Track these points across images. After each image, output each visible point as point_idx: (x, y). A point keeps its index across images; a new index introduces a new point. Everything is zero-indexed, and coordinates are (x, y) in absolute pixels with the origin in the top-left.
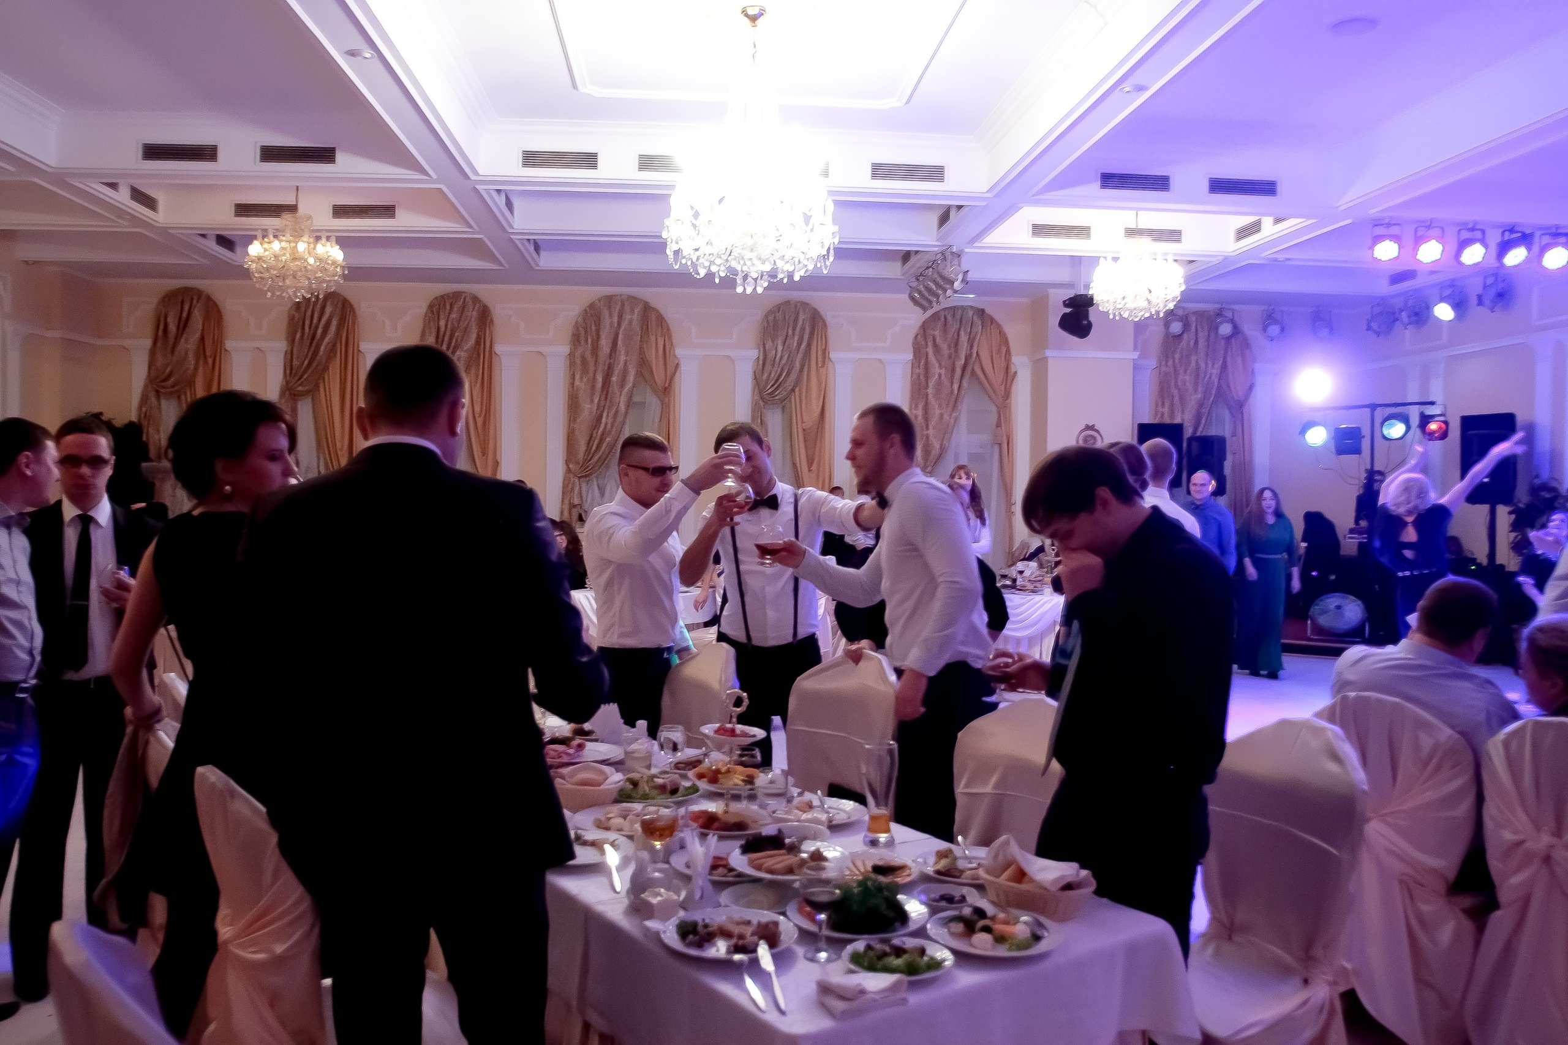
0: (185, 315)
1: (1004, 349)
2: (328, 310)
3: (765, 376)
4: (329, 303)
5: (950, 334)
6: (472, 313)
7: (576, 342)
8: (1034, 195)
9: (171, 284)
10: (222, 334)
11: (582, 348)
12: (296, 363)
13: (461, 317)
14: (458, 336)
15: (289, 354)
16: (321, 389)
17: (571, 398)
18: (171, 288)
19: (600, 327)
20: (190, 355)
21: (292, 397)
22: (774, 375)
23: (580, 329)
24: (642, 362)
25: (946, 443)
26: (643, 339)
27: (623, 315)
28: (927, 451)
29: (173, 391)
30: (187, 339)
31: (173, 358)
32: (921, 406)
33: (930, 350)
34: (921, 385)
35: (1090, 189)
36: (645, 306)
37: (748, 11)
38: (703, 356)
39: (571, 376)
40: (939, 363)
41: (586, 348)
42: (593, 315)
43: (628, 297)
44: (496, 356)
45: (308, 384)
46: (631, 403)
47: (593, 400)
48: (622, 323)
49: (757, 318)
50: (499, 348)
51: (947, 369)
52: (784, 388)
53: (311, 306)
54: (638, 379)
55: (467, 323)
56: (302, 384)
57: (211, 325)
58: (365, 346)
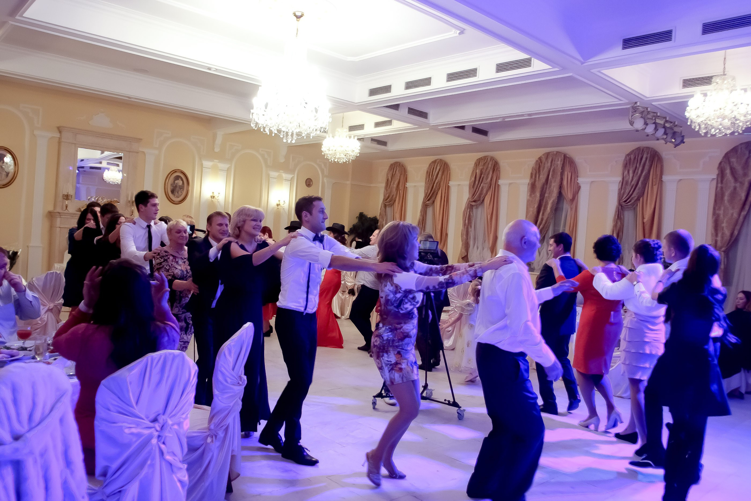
0: (394, 173)
2: (438, 168)
3: (622, 192)
4: (439, 165)
5: (744, 160)
6: (490, 166)
7: (531, 177)
8: (582, 63)
9: (393, 161)
10: (406, 180)
11: (533, 180)
12: (426, 191)
13: (485, 168)
14: (483, 177)
15: (425, 187)
16: (435, 204)
17: (527, 205)
18: (392, 162)
19: (541, 169)
20: (394, 190)
21: (425, 206)
22: (627, 191)
23: (534, 170)
24: (561, 187)
25: (736, 232)
26: (562, 174)
27: (553, 161)
28: (722, 237)
29: (390, 204)
30: (394, 183)
31: (389, 191)
32: (722, 208)
33: (728, 171)
34: (723, 195)
35: (618, 52)
36: (565, 157)
37: (296, 14)
38: (592, 182)
39: (529, 194)
40: (736, 179)
41: (535, 180)
42: (540, 163)
43: (557, 152)
44: (499, 185)
45: (431, 201)
46: (557, 209)
47: (534, 207)
48: (552, 166)
49: (621, 158)
50: (500, 182)
51: (742, 183)
52: (633, 198)
53: (433, 166)
54: (560, 195)
55: (488, 170)
56: (428, 200)
57: (402, 177)
58: (451, 183)
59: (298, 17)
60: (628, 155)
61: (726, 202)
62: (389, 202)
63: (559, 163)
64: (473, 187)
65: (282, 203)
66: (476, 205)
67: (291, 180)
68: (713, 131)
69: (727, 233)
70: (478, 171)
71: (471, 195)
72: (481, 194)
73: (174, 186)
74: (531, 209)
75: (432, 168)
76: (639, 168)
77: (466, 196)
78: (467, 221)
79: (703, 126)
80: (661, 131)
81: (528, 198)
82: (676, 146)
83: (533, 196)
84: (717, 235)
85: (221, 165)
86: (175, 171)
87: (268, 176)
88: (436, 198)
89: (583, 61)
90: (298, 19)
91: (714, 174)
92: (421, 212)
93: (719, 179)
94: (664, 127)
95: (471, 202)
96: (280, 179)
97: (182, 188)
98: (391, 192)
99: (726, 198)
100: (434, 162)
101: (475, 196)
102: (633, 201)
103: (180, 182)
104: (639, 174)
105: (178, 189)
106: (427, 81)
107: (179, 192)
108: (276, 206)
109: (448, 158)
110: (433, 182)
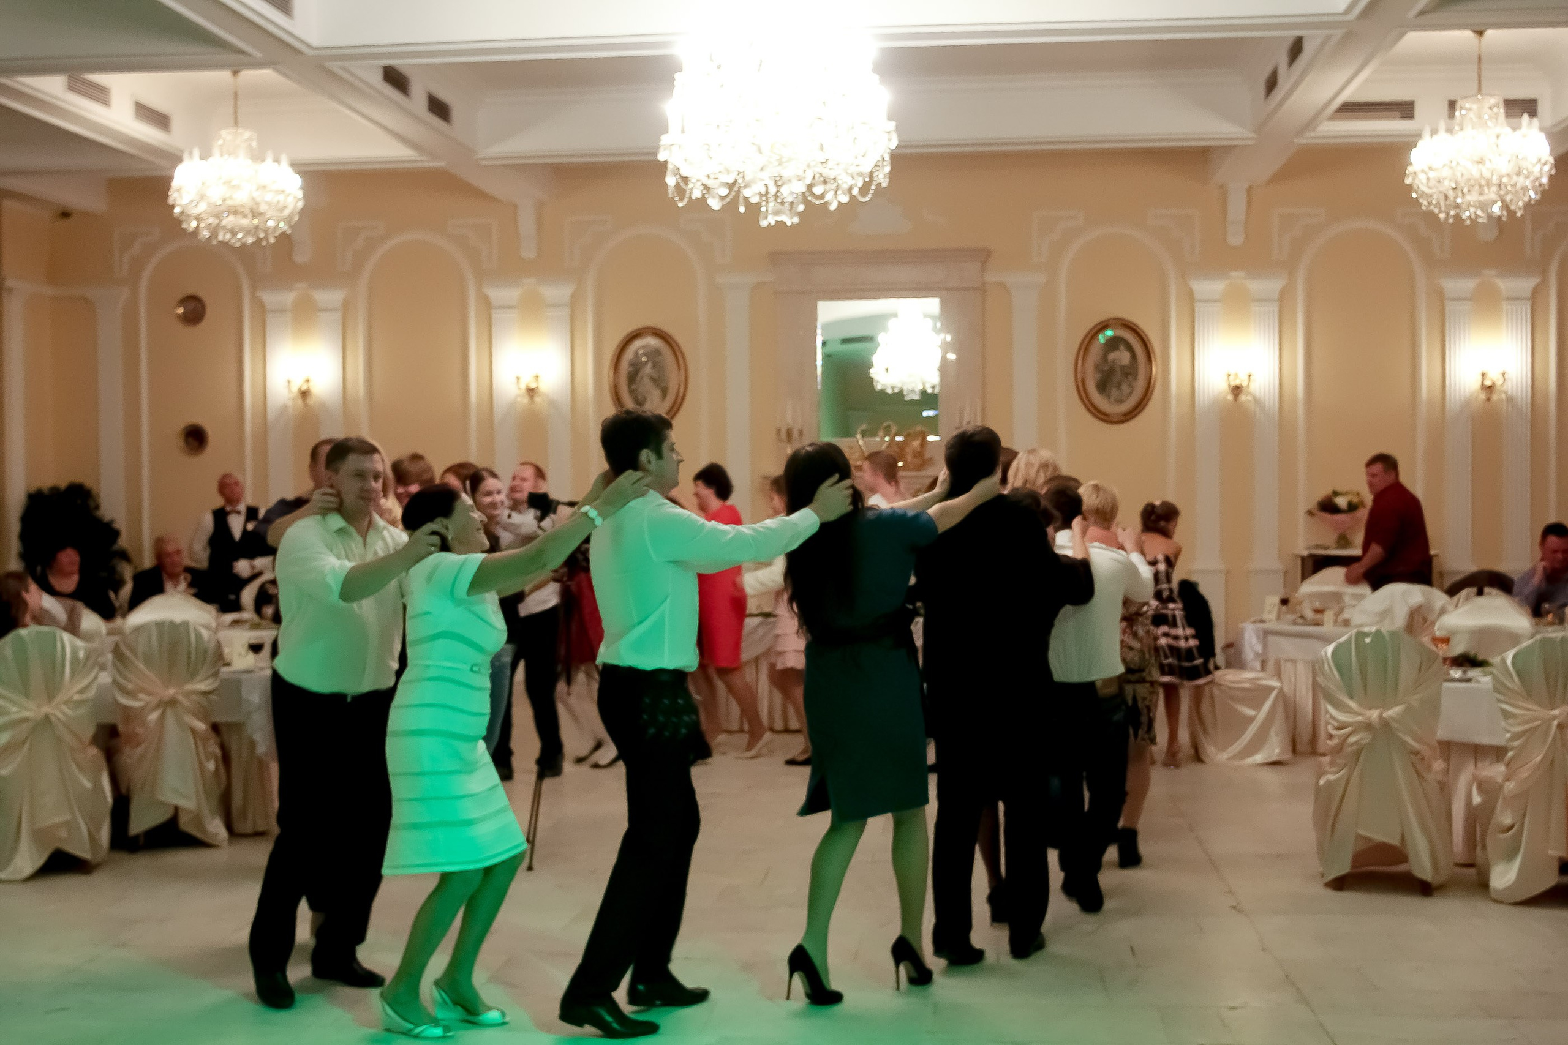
65: (1501, 381)
73: (1106, 368)
85: (1256, 286)
86: (1103, 326)
97: (1130, 372)
103: (1122, 357)
105: (1118, 375)
107: (1124, 387)
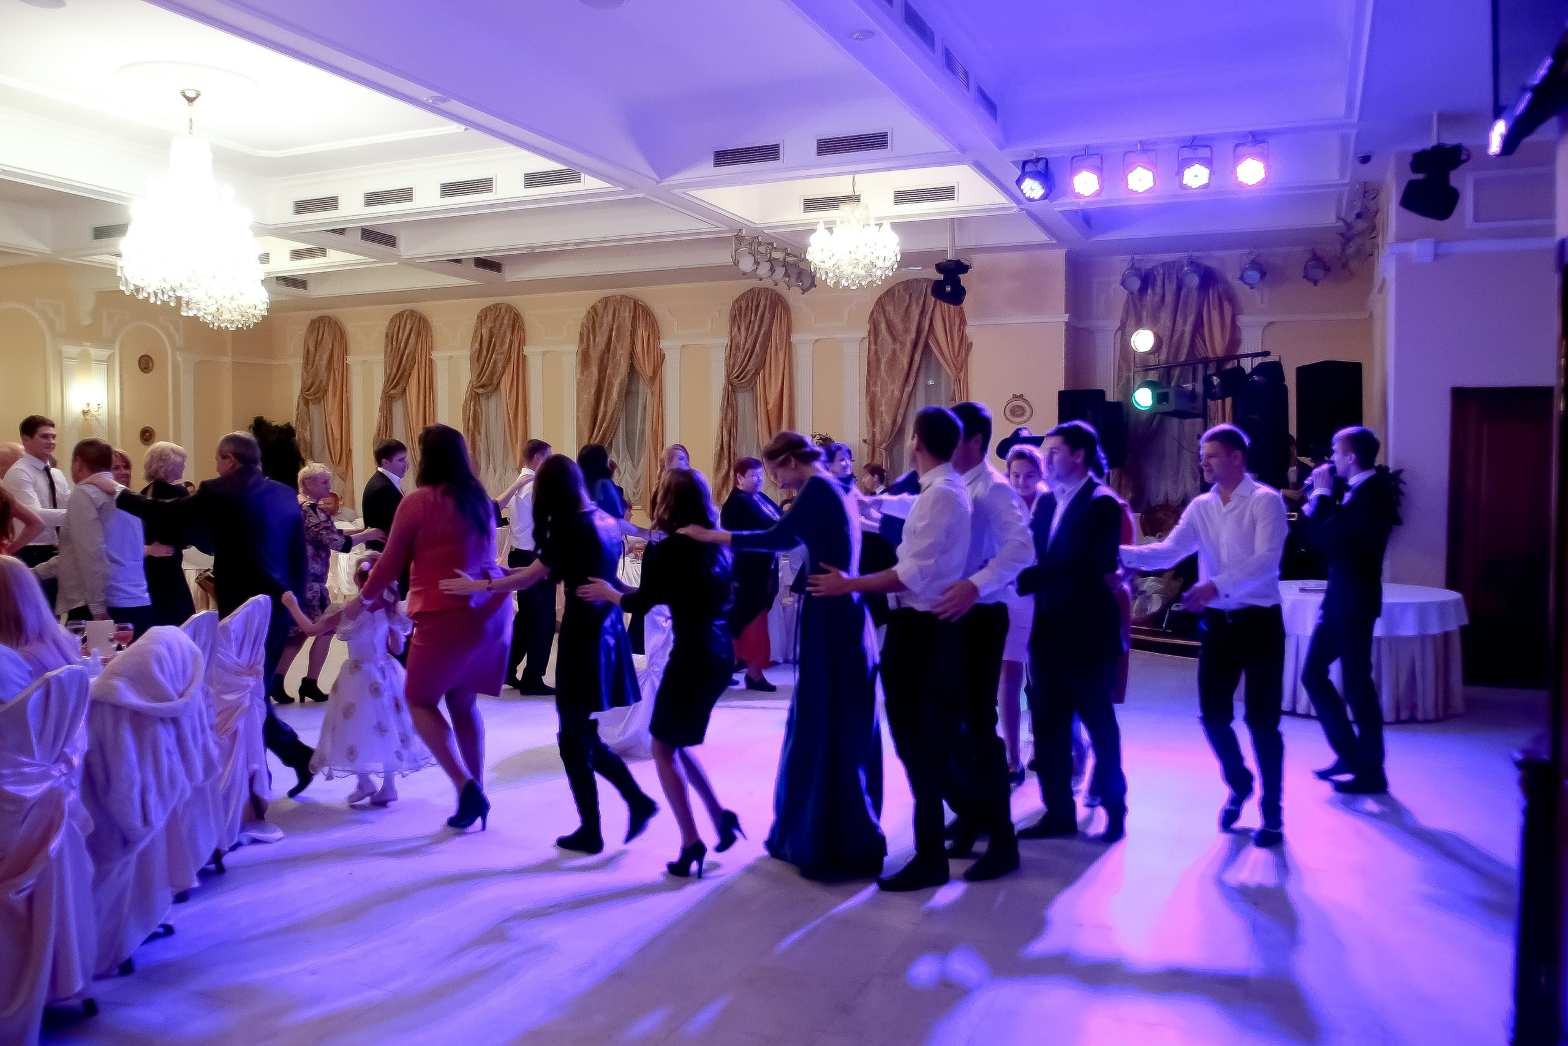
0: (319, 338)
1: (957, 321)
2: (408, 327)
3: (732, 362)
4: (409, 321)
5: (903, 309)
6: (506, 321)
7: (581, 340)
8: (658, 183)
9: (315, 314)
10: (345, 351)
11: (585, 346)
12: (388, 371)
13: (497, 326)
14: (495, 342)
15: (385, 364)
16: (407, 392)
17: (578, 390)
18: (314, 317)
19: (597, 325)
20: (323, 369)
21: (388, 400)
22: (739, 360)
23: (585, 328)
24: (632, 355)
25: (900, 419)
26: (633, 334)
27: (617, 313)
28: (882, 428)
29: (315, 399)
30: (321, 357)
31: (312, 372)
32: (879, 383)
33: (883, 326)
34: (878, 361)
35: (708, 169)
36: (636, 303)
37: (186, 94)
38: (683, 346)
39: (579, 371)
40: (894, 339)
41: (588, 345)
42: (594, 315)
43: (622, 297)
44: (524, 357)
45: (399, 389)
46: (629, 392)
47: (590, 391)
48: (616, 321)
49: (728, 307)
50: (527, 350)
51: (903, 344)
52: (748, 372)
53: (398, 324)
54: (632, 370)
55: (503, 330)
56: (394, 388)
57: (337, 344)
58: (435, 355)
59: (191, 100)
60: (737, 301)
61: (883, 372)
62: (314, 395)
63: (626, 315)
64: (478, 361)
65: (93, 409)
66: (487, 393)
67: (109, 361)
68: (844, 283)
69: (888, 421)
70: (484, 331)
71: (476, 375)
72: (492, 374)
74: (586, 396)
75: (397, 327)
76: (754, 322)
77: (465, 376)
78: (471, 423)
79: (830, 275)
80: (780, 272)
81: (578, 376)
82: (804, 291)
83: (586, 373)
84: (874, 425)
87: (59, 355)
88: (408, 382)
89: (657, 178)
90: (190, 104)
91: (863, 332)
92: (381, 409)
93: (872, 338)
94: (785, 265)
95: (477, 387)
96: (85, 361)
98: (316, 375)
99: (883, 367)
100: (400, 315)
101: (483, 377)
102: (749, 377)
104: (755, 333)
106: (406, 195)
108: (82, 416)
109: (425, 308)
110: (400, 352)
